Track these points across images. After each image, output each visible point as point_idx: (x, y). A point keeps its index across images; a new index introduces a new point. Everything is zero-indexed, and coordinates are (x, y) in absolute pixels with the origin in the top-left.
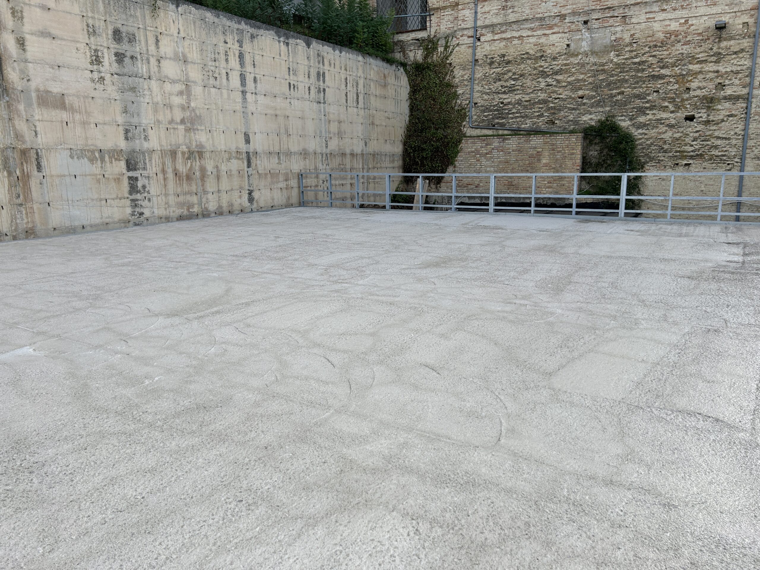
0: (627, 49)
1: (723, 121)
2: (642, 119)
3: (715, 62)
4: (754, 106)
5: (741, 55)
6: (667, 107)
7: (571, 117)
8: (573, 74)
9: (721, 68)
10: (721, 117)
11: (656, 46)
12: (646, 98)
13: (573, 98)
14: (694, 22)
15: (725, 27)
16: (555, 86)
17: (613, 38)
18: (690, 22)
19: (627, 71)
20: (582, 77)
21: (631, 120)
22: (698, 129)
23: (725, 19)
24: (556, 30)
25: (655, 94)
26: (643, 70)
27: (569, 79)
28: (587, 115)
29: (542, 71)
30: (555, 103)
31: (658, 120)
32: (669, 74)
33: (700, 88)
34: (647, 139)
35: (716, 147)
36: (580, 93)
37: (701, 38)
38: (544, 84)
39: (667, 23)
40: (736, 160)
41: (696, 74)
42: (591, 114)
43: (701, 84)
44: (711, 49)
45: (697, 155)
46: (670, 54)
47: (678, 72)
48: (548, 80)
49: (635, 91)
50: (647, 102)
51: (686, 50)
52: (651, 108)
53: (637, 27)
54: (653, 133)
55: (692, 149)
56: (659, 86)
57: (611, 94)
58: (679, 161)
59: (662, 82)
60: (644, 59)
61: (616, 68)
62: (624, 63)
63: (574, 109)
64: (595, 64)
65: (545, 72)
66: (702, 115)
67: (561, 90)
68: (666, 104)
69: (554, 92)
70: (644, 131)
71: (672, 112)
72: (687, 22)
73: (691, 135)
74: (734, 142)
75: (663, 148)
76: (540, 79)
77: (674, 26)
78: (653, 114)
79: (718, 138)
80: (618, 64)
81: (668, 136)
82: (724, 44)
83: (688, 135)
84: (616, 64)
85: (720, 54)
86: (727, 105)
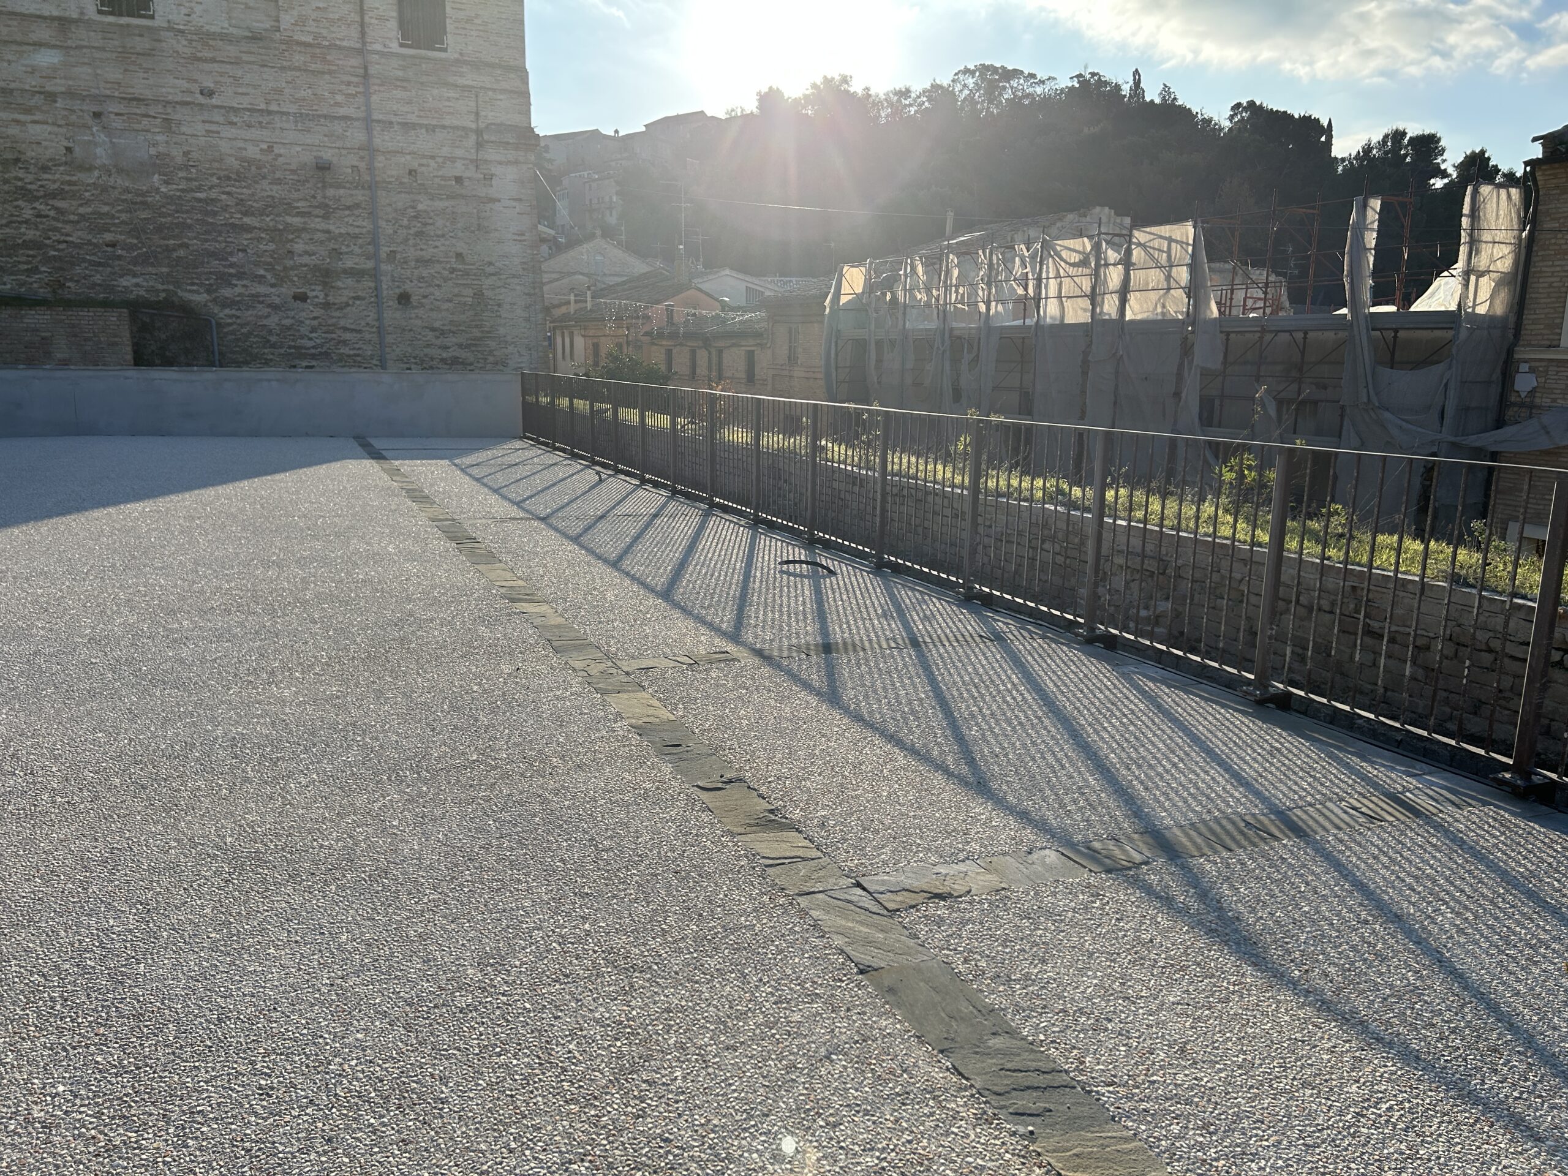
0: (181, 174)
1: (347, 305)
2: (227, 292)
3: (323, 217)
4: (384, 286)
5: (356, 212)
6: (263, 277)
7: (98, 278)
8: (87, 203)
9: (332, 228)
10: (344, 299)
11: (229, 178)
12: (227, 259)
13: (95, 245)
14: (282, 151)
15: (329, 168)
16: (54, 219)
17: (153, 151)
18: (276, 151)
19: (187, 212)
20: (106, 209)
21: (208, 292)
22: (315, 314)
23: (327, 155)
24: (38, 117)
25: (241, 254)
26: (215, 214)
27: (81, 210)
28: (129, 277)
29: (22, 188)
30: (58, 250)
31: (253, 295)
32: (257, 225)
33: (306, 253)
34: (242, 326)
35: (345, 343)
36: (108, 237)
37: (296, 177)
38: (31, 212)
39: (241, 144)
40: (375, 362)
41: (300, 231)
42: (135, 276)
43: (307, 248)
44: (314, 197)
45: (321, 353)
46: (253, 195)
47: (271, 224)
48: (36, 205)
49: (206, 245)
50: (232, 265)
51: (276, 191)
52: (240, 276)
53: (191, 140)
54: (249, 315)
55: (310, 344)
56: (245, 242)
57: (167, 246)
58: (297, 362)
59: (249, 236)
60: (213, 194)
61: (168, 204)
62: (180, 196)
63: (99, 264)
64: (127, 190)
65: (29, 191)
66: (317, 293)
67: (68, 228)
68: (262, 272)
69: (56, 230)
70: (234, 312)
71: (273, 286)
72: (270, 149)
73: (308, 322)
74: (367, 336)
75: (269, 341)
76: (20, 203)
77: (252, 152)
78: (244, 286)
79: (345, 329)
80: (171, 197)
81: (273, 321)
82: (331, 192)
83: (302, 322)
84: (166, 196)
85: (327, 206)
86: (350, 282)
